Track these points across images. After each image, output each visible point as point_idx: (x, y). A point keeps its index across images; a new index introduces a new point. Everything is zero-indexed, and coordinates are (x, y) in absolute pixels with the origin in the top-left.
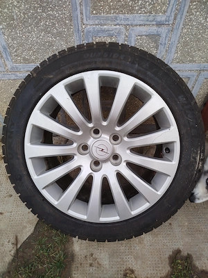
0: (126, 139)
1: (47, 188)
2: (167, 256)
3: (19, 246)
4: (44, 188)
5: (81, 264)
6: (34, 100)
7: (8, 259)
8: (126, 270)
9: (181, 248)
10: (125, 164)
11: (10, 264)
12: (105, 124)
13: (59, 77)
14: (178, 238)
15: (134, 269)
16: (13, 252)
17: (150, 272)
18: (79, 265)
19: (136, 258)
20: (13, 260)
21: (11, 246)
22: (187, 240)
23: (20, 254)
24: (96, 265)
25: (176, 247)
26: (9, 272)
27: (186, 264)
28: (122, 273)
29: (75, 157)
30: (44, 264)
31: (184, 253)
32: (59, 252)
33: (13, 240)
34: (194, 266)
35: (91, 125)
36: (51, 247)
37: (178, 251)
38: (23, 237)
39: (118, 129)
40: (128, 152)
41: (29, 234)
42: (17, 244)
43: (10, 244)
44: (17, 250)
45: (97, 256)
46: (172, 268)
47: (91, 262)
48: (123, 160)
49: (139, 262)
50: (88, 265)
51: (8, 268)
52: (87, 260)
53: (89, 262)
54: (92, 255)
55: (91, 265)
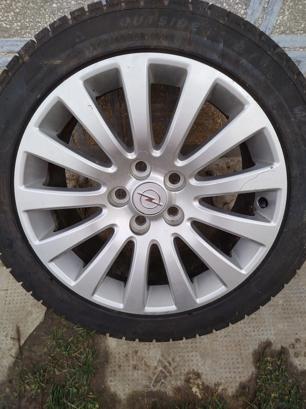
0: (193, 182)
1: (57, 260)
2: (251, 351)
3: (22, 342)
4: (52, 260)
5: (120, 367)
6: (27, 108)
7: (8, 361)
8: (188, 374)
9: (272, 338)
10: (189, 224)
11: (11, 369)
12: (157, 153)
13: (73, 63)
14: (267, 324)
15: (200, 371)
16: (14, 352)
17: (224, 375)
18: (117, 368)
19: (203, 356)
20: (15, 364)
21: (10, 342)
22: (280, 326)
23: (26, 354)
24: (143, 367)
25: (264, 338)
26: (10, 381)
27: (279, 363)
28: (183, 377)
29: (105, 211)
30: (63, 368)
31: (277, 347)
32: (85, 349)
33: (13, 334)
34: (291, 365)
35: (131, 156)
36: (72, 342)
37: (268, 344)
38: (29, 329)
39: (180, 163)
40: (196, 204)
41: (37, 323)
42: (19, 340)
43: (9, 338)
44: (21, 348)
45: (143, 355)
46: (258, 368)
47: (135, 362)
48: (186, 218)
49: (209, 362)
50: (131, 368)
51: (8, 375)
52: (128, 360)
53: (132, 362)
54: (136, 352)
55: (135, 368)
